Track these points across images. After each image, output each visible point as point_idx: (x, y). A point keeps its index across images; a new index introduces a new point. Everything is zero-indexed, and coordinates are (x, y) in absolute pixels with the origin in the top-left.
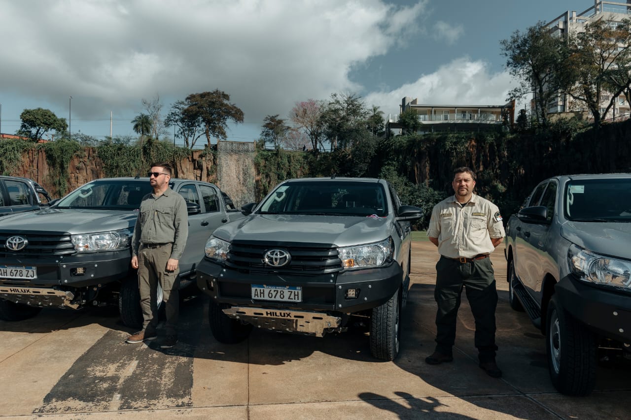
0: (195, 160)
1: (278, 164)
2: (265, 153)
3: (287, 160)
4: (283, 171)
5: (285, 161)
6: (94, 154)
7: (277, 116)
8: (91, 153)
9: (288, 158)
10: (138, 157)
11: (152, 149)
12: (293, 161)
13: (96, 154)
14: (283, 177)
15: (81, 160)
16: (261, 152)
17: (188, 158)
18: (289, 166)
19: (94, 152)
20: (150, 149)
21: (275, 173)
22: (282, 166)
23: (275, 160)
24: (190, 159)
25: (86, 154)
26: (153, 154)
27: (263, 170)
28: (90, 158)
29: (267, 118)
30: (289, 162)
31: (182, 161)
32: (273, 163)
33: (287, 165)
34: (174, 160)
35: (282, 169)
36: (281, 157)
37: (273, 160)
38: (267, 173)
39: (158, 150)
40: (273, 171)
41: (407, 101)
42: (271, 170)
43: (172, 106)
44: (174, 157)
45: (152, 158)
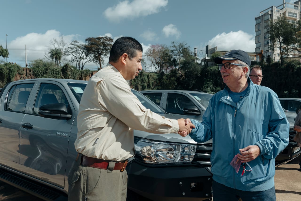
1: (142, 80)
3: (147, 77)
4: (145, 84)
5: (146, 78)
6: (30, 73)
8: (28, 71)
9: (148, 76)
10: (59, 75)
11: (68, 70)
12: (151, 78)
13: (31, 73)
14: (145, 87)
15: (22, 76)
18: (149, 81)
19: (30, 71)
20: (67, 70)
21: (141, 85)
22: (145, 81)
25: (25, 72)
26: (69, 73)
27: (134, 83)
28: (28, 75)
30: (148, 78)
31: (86, 78)
32: (140, 79)
33: (147, 80)
34: (81, 77)
35: (145, 82)
36: (144, 76)
37: (139, 77)
38: (136, 85)
39: (71, 70)
40: (139, 83)
41: (209, 48)
42: (138, 83)
43: (70, 43)
44: (81, 75)
45: (69, 75)
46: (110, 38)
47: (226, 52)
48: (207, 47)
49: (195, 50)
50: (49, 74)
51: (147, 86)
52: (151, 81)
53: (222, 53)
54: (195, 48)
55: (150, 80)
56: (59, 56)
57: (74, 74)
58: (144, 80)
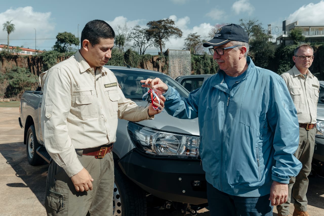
0: (154, 62)
1: (205, 64)
2: (196, 57)
3: (210, 61)
4: (208, 68)
5: (209, 61)
7: (196, 33)
9: (211, 60)
10: (121, 61)
11: (130, 56)
12: (214, 62)
14: (208, 72)
16: (194, 56)
17: (150, 61)
18: (212, 65)
20: (129, 56)
21: (203, 69)
23: (203, 61)
24: (151, 61)
26: (131, 58)
27: (196, 67)
29: (190, 35)
30: (212, 62)
31: (147, 63)
32: (202, 63)
33: (210, 64)
34: (142, 62)
35: (207, 66)
36: (207, 59)
37: (201, 61)
38: (198, 69)
39: (133, 56)
40: (202, 68)
41: (287, 24)
42: (200, 67)
43: (132, 29)
44: (142, 60)
45: (131, 61)
46: (171, 20)
47: (310, 27)
48: (284, 23)
49: (269, 26)
50: (113, 60)
51: (210, 71)
52: (215, 64)
53: (305, 28)
54: (269, 25)
55: (213, 63)
56: (122, 41)
57: (136, 59)
58: (207, 64)
